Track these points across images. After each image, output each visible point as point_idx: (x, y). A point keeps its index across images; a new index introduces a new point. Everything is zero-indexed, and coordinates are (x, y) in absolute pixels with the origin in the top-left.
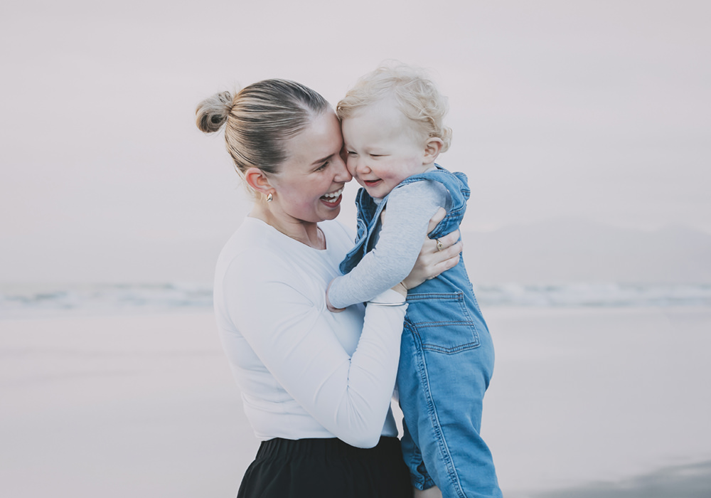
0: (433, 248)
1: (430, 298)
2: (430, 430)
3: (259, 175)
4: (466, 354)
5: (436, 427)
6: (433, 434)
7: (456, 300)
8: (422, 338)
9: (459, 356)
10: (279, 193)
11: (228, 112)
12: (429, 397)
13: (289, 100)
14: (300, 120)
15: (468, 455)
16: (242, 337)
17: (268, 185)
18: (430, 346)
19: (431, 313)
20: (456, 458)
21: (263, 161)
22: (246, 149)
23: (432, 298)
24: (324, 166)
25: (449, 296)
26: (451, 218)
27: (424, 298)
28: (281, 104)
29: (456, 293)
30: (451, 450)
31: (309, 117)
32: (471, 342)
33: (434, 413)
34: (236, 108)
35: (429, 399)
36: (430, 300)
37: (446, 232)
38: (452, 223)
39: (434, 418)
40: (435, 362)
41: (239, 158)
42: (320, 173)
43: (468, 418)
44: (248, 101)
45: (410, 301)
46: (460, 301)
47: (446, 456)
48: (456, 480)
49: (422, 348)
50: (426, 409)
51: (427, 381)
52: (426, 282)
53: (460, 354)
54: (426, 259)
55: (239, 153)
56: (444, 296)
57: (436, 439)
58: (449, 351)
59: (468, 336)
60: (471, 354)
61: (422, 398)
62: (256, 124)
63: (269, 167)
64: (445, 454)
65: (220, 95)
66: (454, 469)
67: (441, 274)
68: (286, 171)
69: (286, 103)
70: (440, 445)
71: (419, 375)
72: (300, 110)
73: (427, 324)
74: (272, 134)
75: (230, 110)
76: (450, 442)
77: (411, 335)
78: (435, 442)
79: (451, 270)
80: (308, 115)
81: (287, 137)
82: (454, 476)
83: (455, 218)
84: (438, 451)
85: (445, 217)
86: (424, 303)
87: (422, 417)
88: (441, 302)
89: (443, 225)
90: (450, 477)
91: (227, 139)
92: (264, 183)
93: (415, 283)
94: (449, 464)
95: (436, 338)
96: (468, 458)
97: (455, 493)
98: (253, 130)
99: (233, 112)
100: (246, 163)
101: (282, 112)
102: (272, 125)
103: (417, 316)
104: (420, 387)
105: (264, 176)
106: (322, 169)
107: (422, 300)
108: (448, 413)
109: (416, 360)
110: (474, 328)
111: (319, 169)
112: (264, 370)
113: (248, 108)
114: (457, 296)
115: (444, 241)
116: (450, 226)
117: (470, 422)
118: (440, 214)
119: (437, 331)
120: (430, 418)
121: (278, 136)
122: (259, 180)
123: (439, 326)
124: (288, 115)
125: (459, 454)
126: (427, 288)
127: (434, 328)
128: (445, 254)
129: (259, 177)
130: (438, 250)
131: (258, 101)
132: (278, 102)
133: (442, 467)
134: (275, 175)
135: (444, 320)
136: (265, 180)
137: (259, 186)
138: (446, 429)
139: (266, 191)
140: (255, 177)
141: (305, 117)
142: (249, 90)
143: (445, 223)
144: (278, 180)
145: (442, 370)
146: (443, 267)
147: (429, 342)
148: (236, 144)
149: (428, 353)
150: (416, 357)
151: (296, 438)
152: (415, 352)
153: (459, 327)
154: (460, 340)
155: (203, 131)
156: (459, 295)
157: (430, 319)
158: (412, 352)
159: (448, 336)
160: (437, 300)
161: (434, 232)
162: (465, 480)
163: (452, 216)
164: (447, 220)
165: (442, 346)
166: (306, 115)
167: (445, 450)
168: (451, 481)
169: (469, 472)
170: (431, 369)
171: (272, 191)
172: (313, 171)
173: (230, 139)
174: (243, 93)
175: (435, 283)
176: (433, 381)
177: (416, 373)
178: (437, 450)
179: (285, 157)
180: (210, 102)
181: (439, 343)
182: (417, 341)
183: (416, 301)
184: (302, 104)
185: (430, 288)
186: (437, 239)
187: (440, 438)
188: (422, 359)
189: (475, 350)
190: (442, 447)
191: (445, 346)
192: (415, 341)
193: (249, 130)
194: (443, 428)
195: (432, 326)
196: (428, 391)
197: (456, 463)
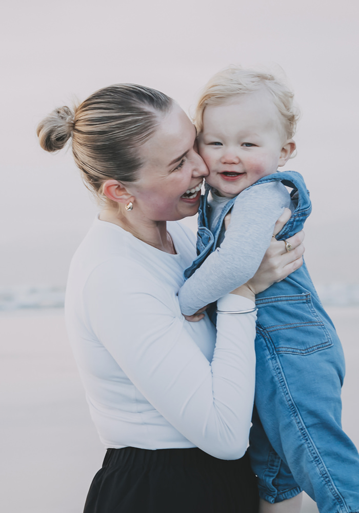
0: (282, 249)
1: (278, 301)
2: (296, 434)
3: (117, 187)
4: (320, 354)
5: (302, 429)
6: (299, 437)
7: (305, 301)
8: (274, 341)
9: (314, 357)
10: (139, 201)
11: (71, 128)
12: (290, 400)
13: (134, 106)
14: (149, 124)
15: (337, 454)
16: (103, 347)
17: (127, 194)
18: (284, 349)
19: (281, 316)
20: (326, 458)
21: (118, 172)
22: (98, 163)
23: (281, 301)
24: (181, 165)
25: (297, 298)
26: (298, 218)
27: (272, 302)
28: (126, 111)
29: (303, 294)
30: (320, 451)
31: (156, 119)
32: (324, 341)
33: (297, 415)
34: (79, 124)
35: (290, 402)
36: (279, 303)
37: (293, 233)
38: (299, 223)
39: (298, 421)
40: (292, 364)
41: (92, 172)
42: (179, 172)
43: (332, 416)
44: (91, 114)
45: (259, 306)
46: (308, 302)
47: (316, 457)
48: (329, 481)
49: (276, 352)
50: (287, 413)
51: (285, 384)
52: (274, 285)
53: (315, 354)
54: (275, 261)
55: (92, 168)
56: (293, 298)
57: (303, 441)
58: (304, 352)
59: (320, 335)
60: (326, 354)
61: (282, 402)
62: (104, 137)
63: (126, 176)
64: (315, 455)
65: (59, 112)
66: (326, 469)
67: (288, 277)
68: (144, 178)
69: (131, 109)
70: (309, 447)
71: (276, 379)
72: (146, 113)
73: (278, 328)
74: (123, 143)
75: (73, 126)
76: (317, 442)
77: (262, 340)
78: (303, 444)
79: (297, 272)
80: (155, 117)
81: (139, 144)
82: (326, 477)
83: (301, 218)
84: (307, 453)
85: (291, 217)
86: (274, 307)
87: (283, 422)
88: (290, 304)
89: (290, 225)
90: (322, 479)
91: (75, 155)
92: (122, 193)
93: (263, 287)
94: (320, 465)
95: (289, 340)
96: (338, 457)
97: (330, 494)
98: (103, 143)
99: (77, 127)
100: (101, 176)
101: (129, 119)
102: (121, 135)
103: (268, 320)
104: (278, 392)
105: (122, 186)
106: (179, 168)
107: (270, 304)
108: (312, 413)
109: (271, 364)
110: (324, 328)
111: (177, 168)
112: (126, 381)
113: (93, 121)
114: (305, 297)
115: (291, 241)
116: (297, 226)
117: (335, 421)
118: (286, 215)
119: (289, 333)
120: (294, 421)
121: (129, 145)
122: (117, 191)
123: (291, 328)
124: (136, 121)
125: (328, 454)
126: (275, 291)
127: (286, 330)
128: (291, 255)
129: (117, 188)
130: (286, 251)
131: (102, 113)
132: (122, 110)
133: (313, 469)
134: (134, 183)
135: (295, 322)
136: (123, 189)
137: (118, 197)
138: (312, 430)
139: (126, 200)
140: (113, 189)
141: (153, 119)
142: (89, 102)
143: (292, 223)
144: (137, 187)
145: (299, 371)
146: (290, 269)
147: (283, 345)
148: (87, 159)
149: (282, 356)
150: (270, 361)
151: (154, 448)
152: (269, 357)
153: (311, 328)
154: (313, 341)
155: (49, 151)
156: (306, 296)
157: (281, 322)
158: (265, 357)
159: (301, 337)
160: (285, 302)
161: (281, 233)
162: (338, 479)
163: (298, 216)
164: (294, 221)
165: (296, 347)
166: (153, 117)
167: (314, 451)
168: (324, 483)
169: (341, 471)
170: (288, 371)
171: (132, 200)
172: (171, 172)
173: (79, 155)
174: (85, 106)
175: (283, 286)
176: (291, 384)
177: (273, 378)
178: (305, 452)
179: (140, 164)
180: (49, 121)
181: (293, 345)
182: (269, 345)
183: (265, 305)
184: (147, 107)
185: (278, 291)
186: (284, 240)
187: (307, 440)
188: (277, 362)
189: (329, 350)
190: (311, 448)
191: (299, 347)
192: (267, 346)
193: (99, 144)
194: (309, 429)
195: (284, 329)
196: (287, 394)
197: (327, 463)
